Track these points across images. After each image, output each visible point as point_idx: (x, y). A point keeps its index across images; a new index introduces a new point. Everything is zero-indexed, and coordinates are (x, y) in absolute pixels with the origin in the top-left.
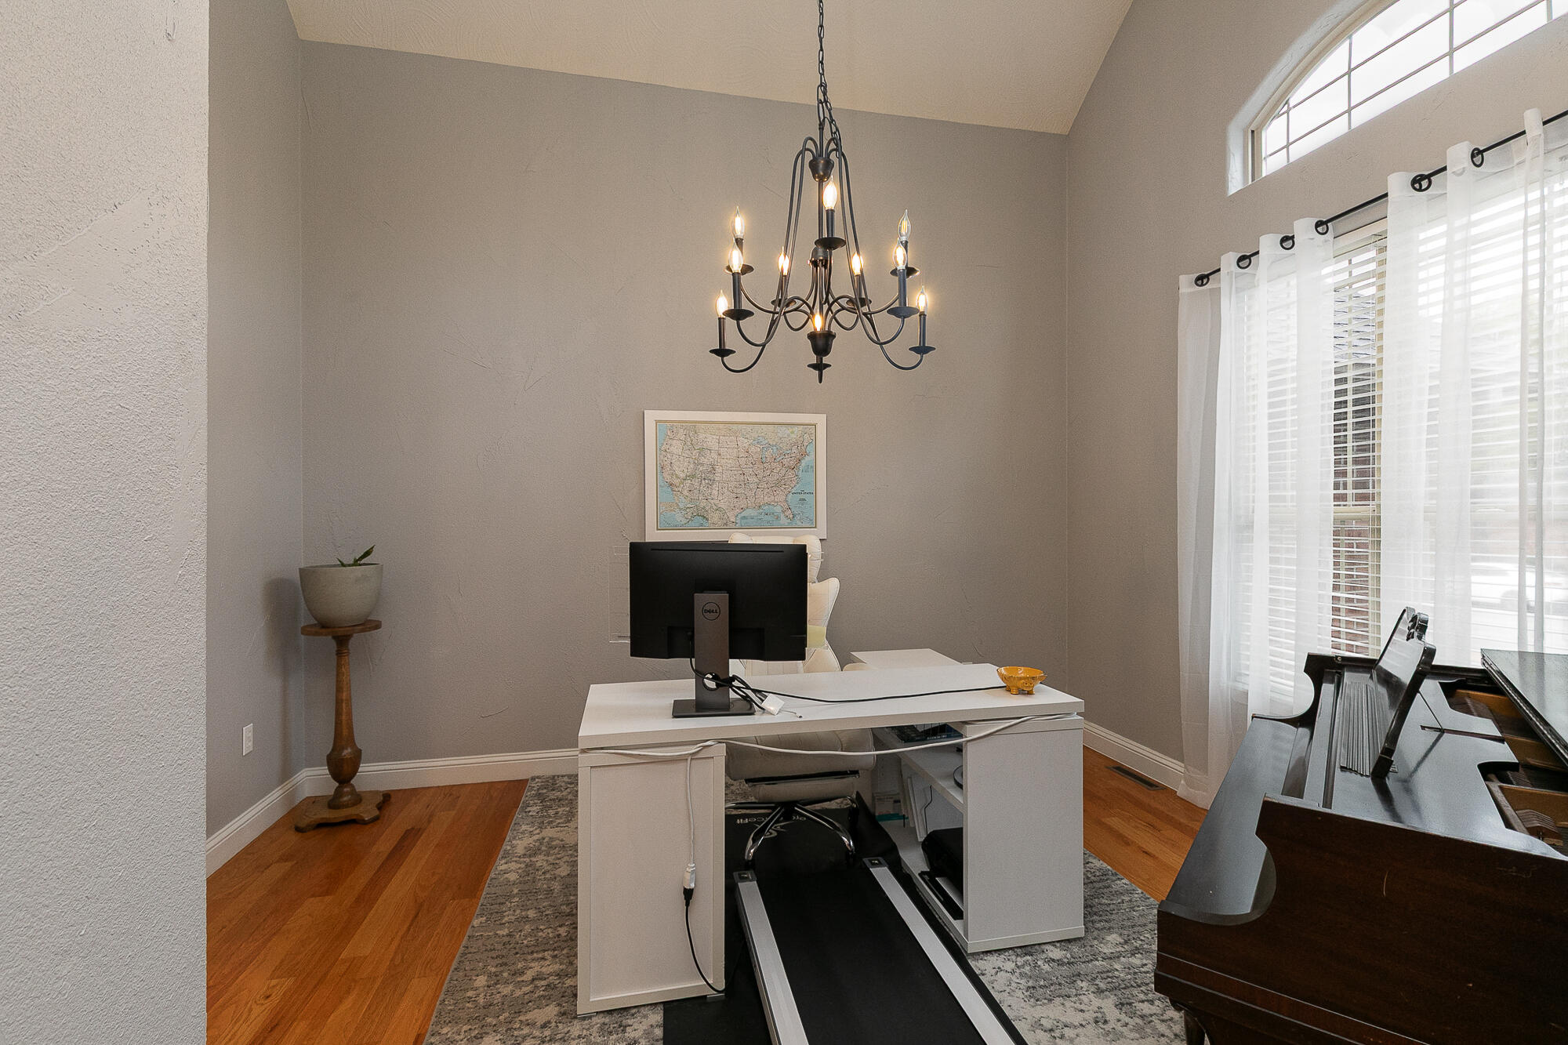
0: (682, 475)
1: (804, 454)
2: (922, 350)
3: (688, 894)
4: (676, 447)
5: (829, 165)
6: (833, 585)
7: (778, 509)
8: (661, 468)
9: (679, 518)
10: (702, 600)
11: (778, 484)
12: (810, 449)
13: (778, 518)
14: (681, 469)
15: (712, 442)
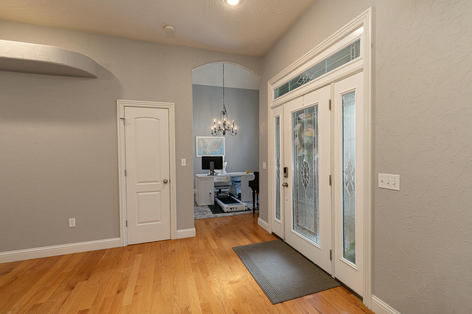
0: (202, 147)
1: (221, 143)
2: (236, 134)
3: (210, 193)
4: (201, 142)
5: (225, 114)
6: (226, 163)
7: (217, 152)
8: (198, 145)
9: (202, 153)
10: (211, 162)
11: (217, 148)
12: (222, 142)
13: (217, 153)
14: (202, 145)
15: (207, 141)
